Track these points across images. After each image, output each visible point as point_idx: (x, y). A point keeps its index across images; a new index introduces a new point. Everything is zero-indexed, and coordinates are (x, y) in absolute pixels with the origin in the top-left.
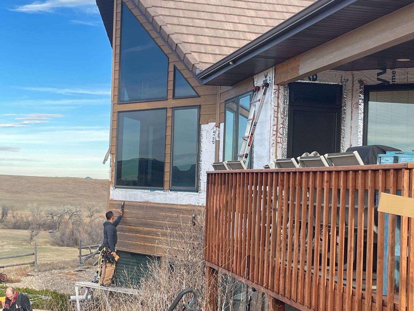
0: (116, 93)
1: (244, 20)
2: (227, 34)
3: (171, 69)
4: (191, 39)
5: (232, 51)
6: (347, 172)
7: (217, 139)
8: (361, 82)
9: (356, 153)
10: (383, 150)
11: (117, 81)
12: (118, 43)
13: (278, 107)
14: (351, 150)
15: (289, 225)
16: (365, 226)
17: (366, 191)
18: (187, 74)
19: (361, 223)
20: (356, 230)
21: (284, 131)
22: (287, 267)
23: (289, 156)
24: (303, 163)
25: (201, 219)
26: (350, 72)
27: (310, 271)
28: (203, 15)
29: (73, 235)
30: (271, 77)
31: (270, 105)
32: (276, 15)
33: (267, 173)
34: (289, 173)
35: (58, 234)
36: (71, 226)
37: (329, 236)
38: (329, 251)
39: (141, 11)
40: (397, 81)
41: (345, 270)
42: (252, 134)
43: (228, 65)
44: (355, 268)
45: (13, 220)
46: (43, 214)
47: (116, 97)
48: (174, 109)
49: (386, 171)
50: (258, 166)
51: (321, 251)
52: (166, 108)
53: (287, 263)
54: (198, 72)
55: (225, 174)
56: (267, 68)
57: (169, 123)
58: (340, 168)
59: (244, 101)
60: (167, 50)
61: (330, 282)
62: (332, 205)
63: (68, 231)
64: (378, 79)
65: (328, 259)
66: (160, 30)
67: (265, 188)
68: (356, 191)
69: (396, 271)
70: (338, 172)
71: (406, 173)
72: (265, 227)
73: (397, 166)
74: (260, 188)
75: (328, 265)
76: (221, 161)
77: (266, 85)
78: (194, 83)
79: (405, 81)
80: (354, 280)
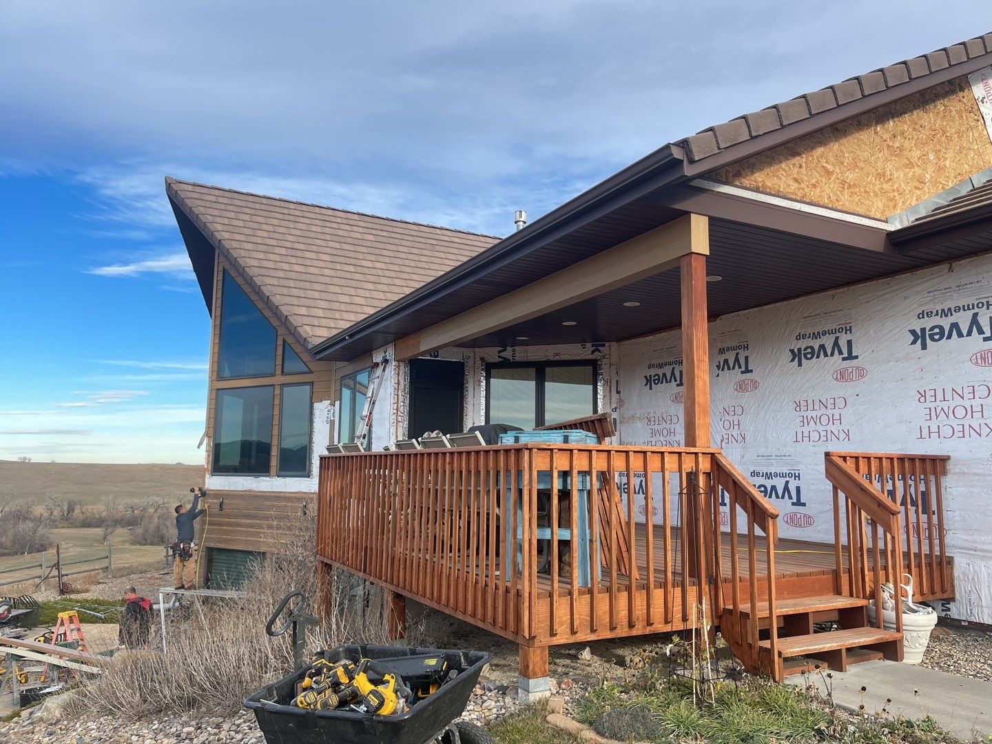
0: (215, 368)
1: (361, 292)
2: (343, 307)
3: (280, 342)
4: (303, 311)
5: (348, 325)
6: (469, 453)
7: (332, 418)
8: (482, 359)
9: (477, 433)
10: (505, 429)
11: (216, 355)
12: (219, 313)
13: (398, 384)
14: (473, 429)
15: (409, 511)
16: (488, 509)
17: (488, 472)
18: (298, 349)
19: (483, 507)
20: (478, 514)
21: (404, 409)
22: (408, 556)
23: (410, 437)
24: (424, 444)
25: (313, 508)
26: (472, 349)
27: (431, 560)
28: (316, 286)
29: (159, 531)
30: (390, 353)
31: (389, 382)
32: (395, 289)
33: (386, 456)
34: (409, 455)
35: (139, 531)
36: (156, 520)
37: (452, 520)
38: (451, 536)
39: (245, 280)
40: (517, 359)
41: (468, 556)
42: (370, 413)
43: (344, 339)
44: (478, 554)
45: (81, 517)
46: (121, 507)
47: (215, 373)
48: (283, 386)
49: (507, 451)
50: (377, 448)
51: (443, 536)
52: (274, 385)
53: (408, 552)
54: (310, 346)
55: (340, 457)
56: (386, 343)
57: (277, 402)
58: (461, 449)
59: (362, 378)
60: (275, 322)
61: (452, 570)
62: (454, 488)
63: (152, 527)
64: (499, 357)
65: (451, 546)
66: (267, 301)
67: (384, 472)
68: (478, 472)
69: (519, 554)
70: (460, 453)
71: (526, 453)
72: (383, 514)
73: (518, 446)
74: (379, 472)
75: (451, 552)
76: (336, 443)
77: (386, 361)
78: (306, 357)
79: (524, 359)
80: (477, 566)
